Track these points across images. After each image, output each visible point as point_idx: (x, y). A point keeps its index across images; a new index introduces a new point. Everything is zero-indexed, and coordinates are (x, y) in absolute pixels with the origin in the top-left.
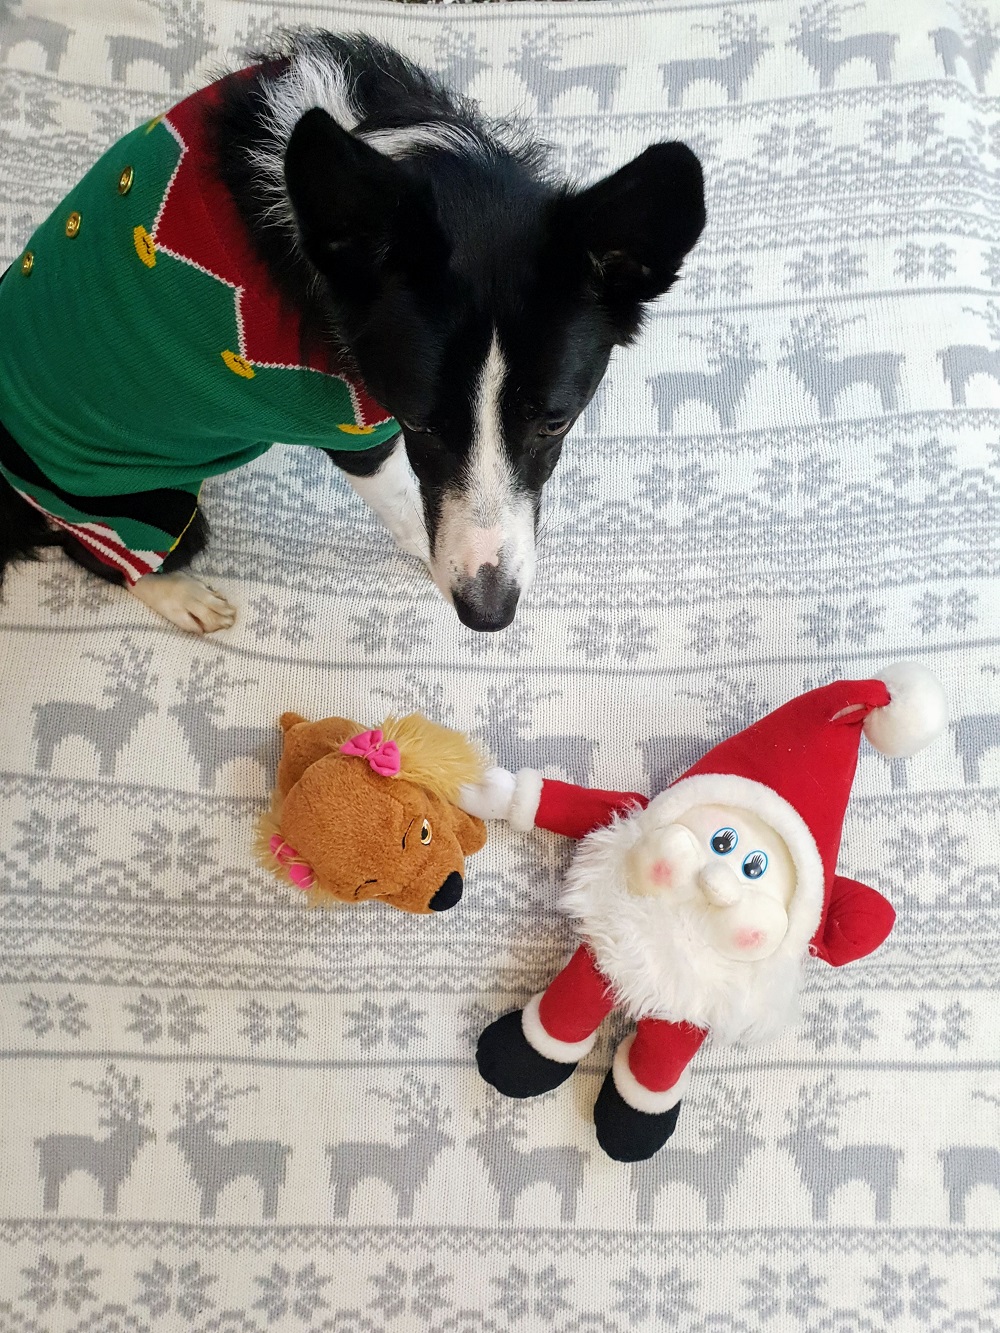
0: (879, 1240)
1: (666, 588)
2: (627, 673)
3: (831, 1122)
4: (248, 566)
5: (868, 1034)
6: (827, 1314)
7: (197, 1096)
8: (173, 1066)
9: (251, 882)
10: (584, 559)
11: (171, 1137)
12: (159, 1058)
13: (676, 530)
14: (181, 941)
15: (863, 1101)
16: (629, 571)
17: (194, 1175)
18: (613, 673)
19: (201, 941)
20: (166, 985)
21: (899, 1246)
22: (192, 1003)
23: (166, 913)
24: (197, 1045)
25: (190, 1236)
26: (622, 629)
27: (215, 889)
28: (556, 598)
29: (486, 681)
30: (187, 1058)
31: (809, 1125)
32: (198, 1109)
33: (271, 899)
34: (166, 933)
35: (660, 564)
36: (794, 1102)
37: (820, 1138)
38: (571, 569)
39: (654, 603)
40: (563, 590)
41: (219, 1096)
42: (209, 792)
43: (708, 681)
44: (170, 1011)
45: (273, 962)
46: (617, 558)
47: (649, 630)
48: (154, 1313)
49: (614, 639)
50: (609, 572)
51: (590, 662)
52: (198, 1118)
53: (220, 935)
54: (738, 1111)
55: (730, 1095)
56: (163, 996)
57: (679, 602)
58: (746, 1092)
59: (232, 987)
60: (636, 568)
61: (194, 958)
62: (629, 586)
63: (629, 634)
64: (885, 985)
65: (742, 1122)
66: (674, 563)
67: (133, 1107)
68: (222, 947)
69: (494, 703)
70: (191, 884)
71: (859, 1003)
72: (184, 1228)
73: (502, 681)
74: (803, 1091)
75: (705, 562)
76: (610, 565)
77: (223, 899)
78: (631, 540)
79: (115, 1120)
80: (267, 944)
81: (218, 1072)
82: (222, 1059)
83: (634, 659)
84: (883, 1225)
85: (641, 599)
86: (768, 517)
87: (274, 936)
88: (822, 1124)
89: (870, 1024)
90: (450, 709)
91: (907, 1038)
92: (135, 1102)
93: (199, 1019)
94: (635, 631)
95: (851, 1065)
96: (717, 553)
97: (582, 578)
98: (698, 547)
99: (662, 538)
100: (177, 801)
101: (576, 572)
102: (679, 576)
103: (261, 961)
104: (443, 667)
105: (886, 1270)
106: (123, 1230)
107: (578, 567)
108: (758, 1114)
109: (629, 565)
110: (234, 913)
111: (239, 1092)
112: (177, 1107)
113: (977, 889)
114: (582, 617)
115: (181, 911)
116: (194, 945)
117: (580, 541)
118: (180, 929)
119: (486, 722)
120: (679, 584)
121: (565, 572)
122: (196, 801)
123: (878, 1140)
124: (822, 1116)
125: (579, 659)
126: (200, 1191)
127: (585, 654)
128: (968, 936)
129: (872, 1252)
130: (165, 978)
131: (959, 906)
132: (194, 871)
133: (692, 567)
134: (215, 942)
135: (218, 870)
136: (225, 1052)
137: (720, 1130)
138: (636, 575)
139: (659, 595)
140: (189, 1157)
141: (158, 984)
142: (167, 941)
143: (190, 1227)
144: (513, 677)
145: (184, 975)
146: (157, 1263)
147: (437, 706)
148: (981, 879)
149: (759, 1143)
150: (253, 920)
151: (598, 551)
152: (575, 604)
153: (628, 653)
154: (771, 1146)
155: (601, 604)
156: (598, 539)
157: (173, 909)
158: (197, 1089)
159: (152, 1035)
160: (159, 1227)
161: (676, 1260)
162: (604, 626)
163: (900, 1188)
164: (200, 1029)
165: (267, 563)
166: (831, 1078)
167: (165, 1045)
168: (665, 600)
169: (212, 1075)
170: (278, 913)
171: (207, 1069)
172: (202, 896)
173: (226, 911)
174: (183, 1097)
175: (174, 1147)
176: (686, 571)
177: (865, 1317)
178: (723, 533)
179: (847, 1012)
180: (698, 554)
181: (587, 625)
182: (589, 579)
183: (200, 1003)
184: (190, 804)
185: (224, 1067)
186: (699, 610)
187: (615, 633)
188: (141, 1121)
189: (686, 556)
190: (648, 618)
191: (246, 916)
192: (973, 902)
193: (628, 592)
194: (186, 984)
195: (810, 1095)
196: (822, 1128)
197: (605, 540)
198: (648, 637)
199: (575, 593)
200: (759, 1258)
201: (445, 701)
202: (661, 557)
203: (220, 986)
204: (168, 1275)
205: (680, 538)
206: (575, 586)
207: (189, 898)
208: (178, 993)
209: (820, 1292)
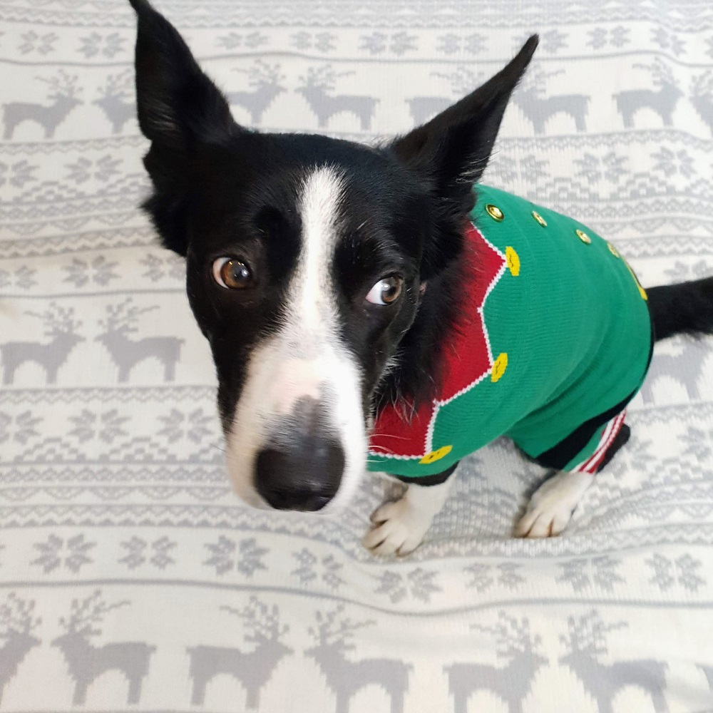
2: (398, 61)
7: (115, 314)
11: (97, 339)
17: (113, 359)
20: (89, 249)
22: (108, 260)
23: (87, 203)
24: (113, 285)
25: (110, 394)
30: (107, 293)
32: (117, 322)
34: (87, 214)
41: (131, 312)
42: (117, 135)
43: (452, 69)
44: (94, 266)
48: (82, 440)
52: (116, 327)
56: (88, 257)
67: (69, 324)
69: (311, 76)
72: (105, 390)
73: (317, 65)
79: (56, 332)
81: (129, 300)
82: (132, 292)
92: (70, 321)
93: (114, 270)
106: (60, 393)
111: (145, 310)
112: (100, 322)
113: (636, 187)
126: (118, 368)
128: (633, 218)
131: (626, 199)
140: (110, 349)
141: (84, 248)
142: (88, 219)
143: (111, 390)
145: (100, 241)
146: (85, 411)
148: (639, 181)
157: (92, 200)
158: (115, 310)
159: (82, 282)
160: (87, 390)
164: (115, 276)
167: (91, 287)
169: (125, 302)
171: (121, 299)
174: (105, 316)
175: (99, 345)
183: (114, 259)
185: (136, 297)
188: (75, 331)
192: (635, 195)
194: (102, 246)
204: (93, 417)
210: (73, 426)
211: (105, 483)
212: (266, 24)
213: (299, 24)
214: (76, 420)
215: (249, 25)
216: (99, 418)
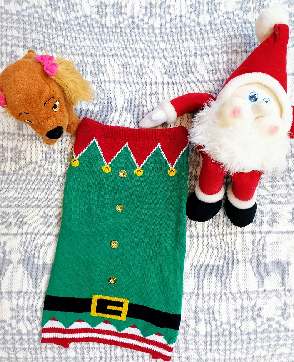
0: (282, 293)
1: (200, 49)
3: (264, 253)
4: (31, 43)
5: (275, 221)
6: (263, 320)
7: (27, 247)
8: (18, 237)
9: (39, 166)
10: (169, 38)
11: (19, 262)
12: (12, 234)
13: (205, 25)
14: (14, 189)
15: (275, 245)
16: (186, 42)
17: (29, 275)
18: (179, 84)
19: (22, 189)
20: (11, 206)
21: (289, 295)
22: (22, 213)
23: (8, 179)
24: (25, 229)
25: (29, 296)
26: (183, 65)
27: (25, 169)
28: (157, 55)
29: (128, 87)
30: (22, 234)
31: (256, 254)
32: (28, 252)
33: (47, 173)
34: (8, 186)
35: (198, 39)
36: (251, 247)
37: (261, 259)
38: (163, 43)
39: (196, 55)
40: (160, 51)
41: (36, 247)
42: (21, 132)
44: (14, 217)
45: (50, 197)
46: (181, 37)
47: (193, 65)
48: (17, 322)
49: (180, 69)
50: (178, 43)
51: (170, 80)
52: (28, 256)
53: (29, 187)
54: (231, 250)
55: (227, 243)
57: (205, 54)
58: (233, 243)
59: (36, 207)
60: (189, 41)
61: (20, 195)
62: (186, 48)
63: (185, 67)
64: (280, 202)
65: (233, 254)
66: (204, 39)
68: (30, 191)
69: (132, 96)
70: (16, 167)
71: (271, 209)
72: (27, 293)
73: (136, 88)
74: (253, 242)
75: (216, 38)
76: (178, 40)
77: (28, 173)
78: (187, 30)
80: (47, 190)
81: (34, 239)
82: (35, 234)
83: (187, 77)
84: (283, 288)
85: (191, 53)
86: (242, 20)
87: (49, 187)
88: (261, 254)
89: (275, 217)
90: (114, 99)
91: (289, 222)
92: (5, 251)
93: (25, 220)
94: (188, 65)
95: (270, 233)
96: (221, 34)
97: (168, 46)
98: (214, 32)
99: (199, 29)
100: (9, 136)
101: (165, 44)
102: (206, 44)
103: (46, 196)
104: (111, 82)
105: (284, 304)
106: (4, 294)
107: (166, 41)
108: (238, 251)
109: (186, 40)
110: (34, 178)
111: (43, 246)
112: (20, 252)
114: (167, 62)
115: (13, 178)
116: (19, 190)
117: (167, 31)
118: (13, 184)
119: (129, 104)
120: (206, 47)
121: (161, 44)
122: (16, 136)
123: (281, 259)
124: (261, 251)
125: (166, 79)
126: (32, 280)
127: (168, 77)
129: (279, 298)
130: (10, 204)
132: (17, 163)
133: (211, 41)
134: (27, 189)
135: (26, 162)
136: (37, 231)
137: (225, 257)
138: (189, 44)
139: (198, 51)
140: (27, 269)
141: (8, 206)
142: (9, 189)
143: (29, 293)
144: (140, 86)
145: (17, 202)
146: (18, 305)
147: (109, 98)
149: (239, 261)
150: (41, 181)
151: (174, 35)
152: (165, 57)
153: (185, 75)
154: (244, 262)
155: (175, 56)
156: (174, 30)
157: (10, 177)
158: (27, 245)
159: (9, 226)
160: (17, 293)
161: (211, 303)
162: (176, 65)
163: (289, 275)
164: (26, 223)
165: (38, 42)
166: (263, 238)
167: (14, 229)
168: (200, 53)
169: (32, 240)
170: (50, 178)
171: (29, 238)
172: (20, 172)
173: (31, 178)
174: (22, 248)
175: (20, 266)
176: (208, 42)
177: (277, 320)
178: (224, 26)
179: (267, 213)
180: (213, 35)
181: (169, 65)
182: (170, 46)
183: (25, 214)
184: (13, 137)
185: (37, 237)
186: (213, 58)
187: (180, 67)
188: (7, 257)
189: (209, 36)
190: (193, 60)
191: (38, 179)
193: (186, 51)
194: (18, 206)
195: (256, 244)
196: (261, 255)
197: (176, 30)
198: (193, 68)
199: (165, 52)
200: (240, 302)
201: (112, 95)
202: (199, 36)
203: (31, 206)
204: (22, 309)
205: (207, 28)
206: (165, 50)
207: (16, 173)
208: (16, 209)
209: (261, 313)
210: (12, 314)
211: (32, 346)
212: (104, 55)
213: (125, 55)
214: (13, 310)
215: (93, 55)
216: (25, 310)
